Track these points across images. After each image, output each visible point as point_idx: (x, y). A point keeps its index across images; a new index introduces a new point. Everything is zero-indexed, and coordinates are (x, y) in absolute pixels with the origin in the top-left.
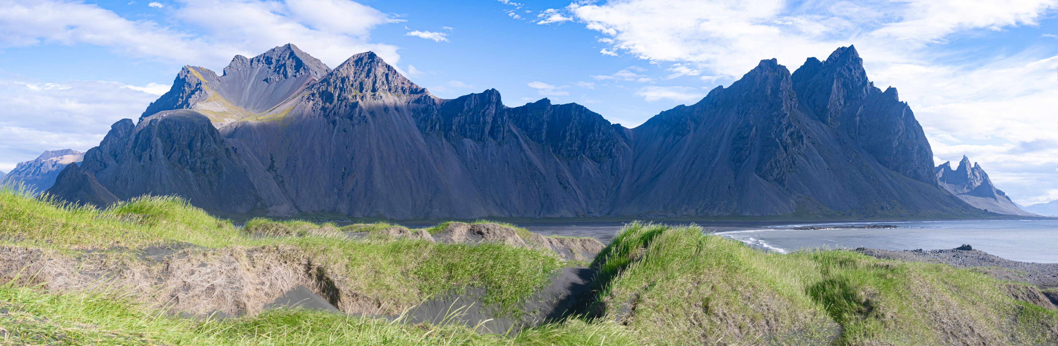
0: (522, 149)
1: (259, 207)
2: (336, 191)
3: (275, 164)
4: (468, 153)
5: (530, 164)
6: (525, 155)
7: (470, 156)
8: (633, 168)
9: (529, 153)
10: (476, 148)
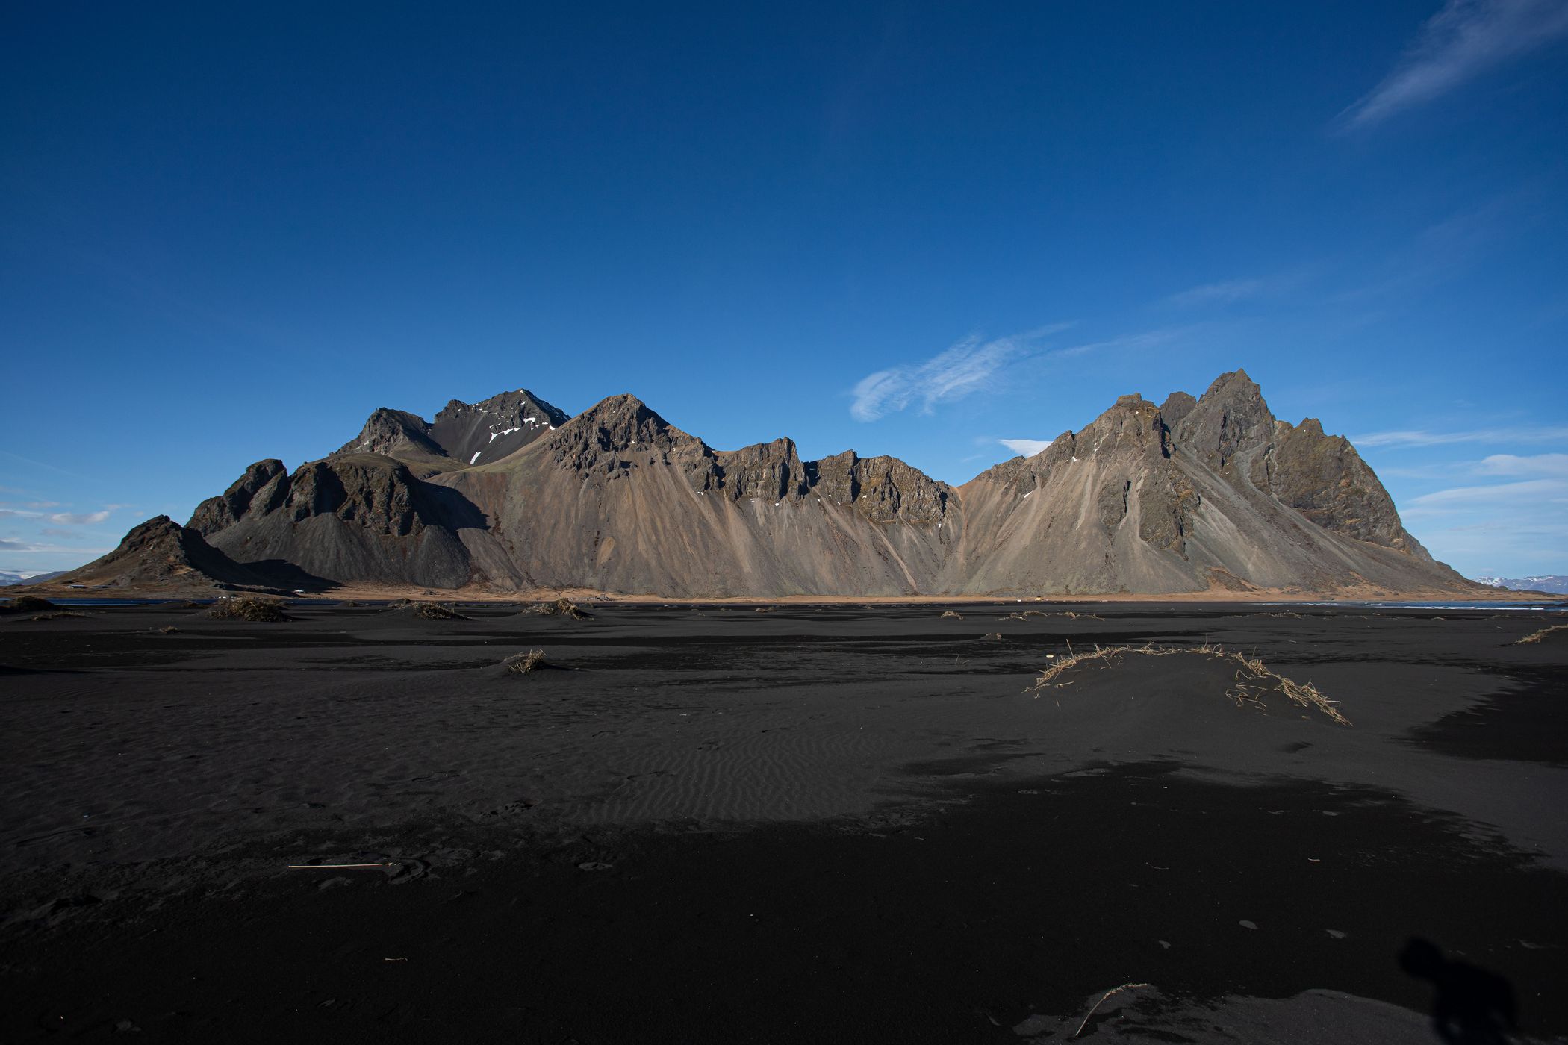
0: (825, 511)
1: (477, 581)
2: (586, 560)
3: (502, 526)
4: (758, 515)
5: (839, 529)
6: (831, 518)
7: (761, 520)
8: (967, 534)
9: (835, 515)
10: (768, 510)
